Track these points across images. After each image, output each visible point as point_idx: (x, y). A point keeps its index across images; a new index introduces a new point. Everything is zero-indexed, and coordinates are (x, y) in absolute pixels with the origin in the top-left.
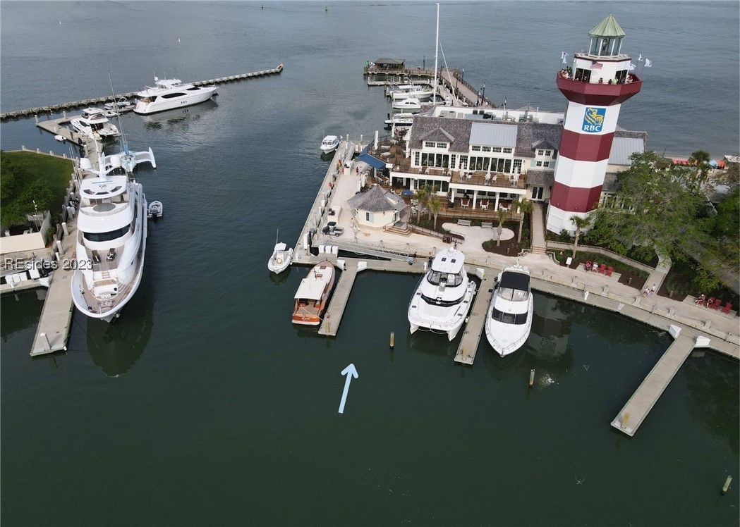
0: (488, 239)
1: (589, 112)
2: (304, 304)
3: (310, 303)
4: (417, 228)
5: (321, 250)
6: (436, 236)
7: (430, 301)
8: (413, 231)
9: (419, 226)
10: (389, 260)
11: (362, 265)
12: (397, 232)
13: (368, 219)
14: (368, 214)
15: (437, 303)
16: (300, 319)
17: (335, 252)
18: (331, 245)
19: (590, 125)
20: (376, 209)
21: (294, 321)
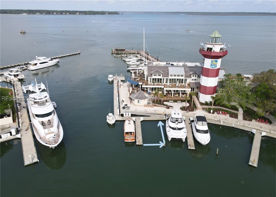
0: (181, 106)
1: (212, 61)
2: (127, 134)
3: (129, 134)
4: (156, 104)
5: (124, 115)
6: (163, 107)
7: (174, 129)
8: (155, 106)
9: (156, 103)
10: (150, 116)
11: (142, 119)
12: (149, 106)
13: (138, 102)
14: (138, 101)
15: (176, 129)
16: (128, 140)
17: (130, 115)
18: (128, 112)
19: (213, 65)
20: (141, 98)
21: (125, 141)
